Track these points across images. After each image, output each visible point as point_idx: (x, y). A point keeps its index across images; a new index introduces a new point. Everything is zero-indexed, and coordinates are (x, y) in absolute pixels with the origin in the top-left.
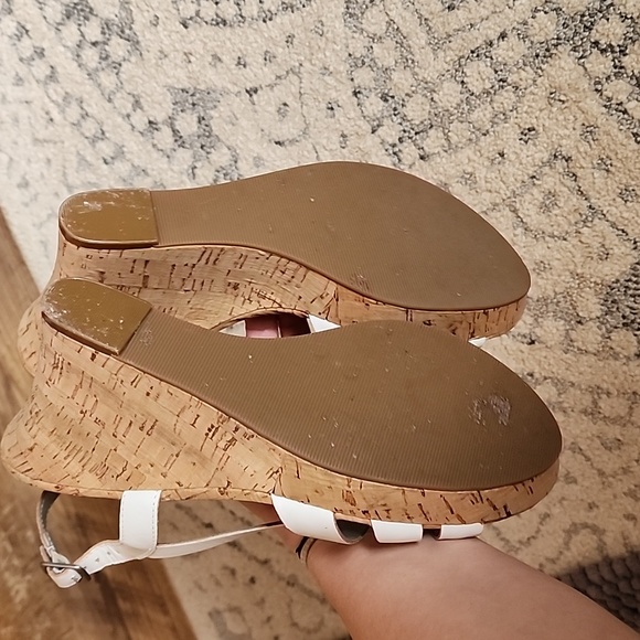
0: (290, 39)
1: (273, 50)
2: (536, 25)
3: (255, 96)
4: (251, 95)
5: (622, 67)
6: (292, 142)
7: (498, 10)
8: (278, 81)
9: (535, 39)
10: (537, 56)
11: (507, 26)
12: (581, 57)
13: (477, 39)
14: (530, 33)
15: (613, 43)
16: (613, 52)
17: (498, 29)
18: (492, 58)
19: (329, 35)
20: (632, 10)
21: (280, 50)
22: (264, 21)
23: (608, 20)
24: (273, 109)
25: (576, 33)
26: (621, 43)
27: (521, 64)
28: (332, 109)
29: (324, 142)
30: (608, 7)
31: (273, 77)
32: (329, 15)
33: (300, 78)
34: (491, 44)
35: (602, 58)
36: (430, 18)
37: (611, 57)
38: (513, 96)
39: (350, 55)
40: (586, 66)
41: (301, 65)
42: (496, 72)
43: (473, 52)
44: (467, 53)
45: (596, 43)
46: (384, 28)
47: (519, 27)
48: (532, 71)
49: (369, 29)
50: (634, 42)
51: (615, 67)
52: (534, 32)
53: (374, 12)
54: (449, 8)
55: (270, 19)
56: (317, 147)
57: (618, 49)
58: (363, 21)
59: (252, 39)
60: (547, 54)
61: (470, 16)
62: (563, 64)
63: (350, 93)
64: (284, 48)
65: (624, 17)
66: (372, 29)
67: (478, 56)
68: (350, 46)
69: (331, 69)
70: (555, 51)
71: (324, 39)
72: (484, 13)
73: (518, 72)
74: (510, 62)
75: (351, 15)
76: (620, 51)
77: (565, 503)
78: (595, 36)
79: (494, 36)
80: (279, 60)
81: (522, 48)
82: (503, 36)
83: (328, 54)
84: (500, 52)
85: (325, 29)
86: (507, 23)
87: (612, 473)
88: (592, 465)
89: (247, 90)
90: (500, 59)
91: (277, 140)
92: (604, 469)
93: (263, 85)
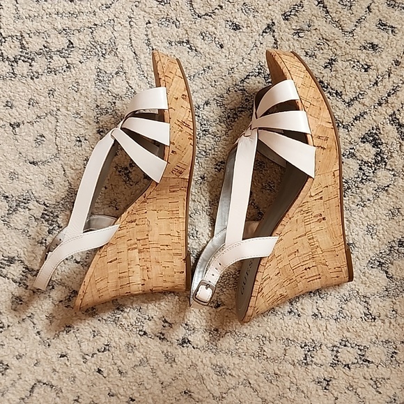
0: (51, 92)
1: (37, 98)
2: (229, 98)
3: (17, 129)
4: (14, 128)
6: (43, 163)
7: (204, 87)
8: (38, 120)
9: (228, 107)
10: (229, 117)
14: (225, 102)
17: (204, 99)
18: (199, 116)
19: (83, 92)
21: (43, 99)
22: (32, 78)
24: (31, 139)
27: (218, 121)
28: (80, 141)
29: (72, 164)
31: (35, 117)
32: (84, 79)
33: (57, 119)
38: (212, 141)
39: (97, 106)
41: (58, 110)
42: (201, 125)
46: (125, 91)
47: (218, 98)
48: (225, 126)
49: (114, 91)
52: (228, 102)
53: (118, 80)
55: (37, 78)
56: (65, 167)
58: (110, 85)
59: (20, 89)
60: (235, 116)
63: (95, 131)
64: (45, 98)
66: (116, 91)
68: (98, 100)
69: (82, 114)
70: (240, 115)
71: (79, 94)
73: (216, 126)
74: (212, 119)
75: (100, 81)
79: (201, 103)
80: (41, 105)
81: (220, 111)
82: (207, 103)
83: (80, 104)
84: (205, 113)
85: (80, 88)
86: (210, 95)
87: (272, 400)
88: (257, 395)
89: (11, 124)
90: (204, 117)
91: (32, 160)
92: (266, 398)
93: (25, 122)
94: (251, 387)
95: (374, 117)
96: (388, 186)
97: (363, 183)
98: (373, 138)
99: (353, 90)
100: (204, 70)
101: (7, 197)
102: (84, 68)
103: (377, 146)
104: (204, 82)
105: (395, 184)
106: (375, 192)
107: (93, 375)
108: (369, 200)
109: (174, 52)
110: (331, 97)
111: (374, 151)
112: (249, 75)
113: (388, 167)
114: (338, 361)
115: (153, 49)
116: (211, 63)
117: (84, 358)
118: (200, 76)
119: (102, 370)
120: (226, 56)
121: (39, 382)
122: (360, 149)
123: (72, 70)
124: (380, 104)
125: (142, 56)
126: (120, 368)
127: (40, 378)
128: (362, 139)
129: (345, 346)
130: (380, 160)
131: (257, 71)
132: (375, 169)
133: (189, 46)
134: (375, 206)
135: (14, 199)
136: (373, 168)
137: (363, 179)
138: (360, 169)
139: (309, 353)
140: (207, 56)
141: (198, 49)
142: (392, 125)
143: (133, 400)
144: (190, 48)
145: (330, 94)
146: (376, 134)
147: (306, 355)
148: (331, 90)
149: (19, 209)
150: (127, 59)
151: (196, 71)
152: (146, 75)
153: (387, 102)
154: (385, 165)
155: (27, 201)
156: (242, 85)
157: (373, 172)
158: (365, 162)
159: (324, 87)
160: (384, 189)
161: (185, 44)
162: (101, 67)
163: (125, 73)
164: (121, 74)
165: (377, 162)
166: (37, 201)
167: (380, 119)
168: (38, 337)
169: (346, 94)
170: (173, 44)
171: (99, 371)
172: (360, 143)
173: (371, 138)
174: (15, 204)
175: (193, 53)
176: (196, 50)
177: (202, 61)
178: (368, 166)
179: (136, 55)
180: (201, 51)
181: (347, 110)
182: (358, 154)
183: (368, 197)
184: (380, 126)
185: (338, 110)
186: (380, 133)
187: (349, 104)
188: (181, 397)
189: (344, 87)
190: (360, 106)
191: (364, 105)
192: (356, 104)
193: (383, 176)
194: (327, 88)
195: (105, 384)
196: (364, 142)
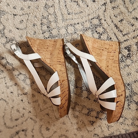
0: (29, 7)
1: (24, 8)
2: (86, 24)
3: (15, 16)
4: (14, 16)
5: (100, 37)
6: (21, 29)
7: (79, 18)
8: (23, 15)
9: (85, 26)
10: (84, 30)
11: (80, 22)
12: (93, 33)
13: (73, 22)
14: (84, 25)
15: (100, 32)
16: (99, 34)
17: (78, 22)
18: (74, 27)
19: (39, 10)
20: (105, 27)
21: (26, 9)
23: (100, 27)
24: (19, 21)
25: (93, 28)
26: (101, 33)
27: (80, 30)
28: (34, 25)
29: (30, 32)
30: (101, 25)
32: (41, 5)
33: (29, 16)
34: (75, 24)
35: (97, 34)
36: (64, 14)
37: (99, 35)
38: (77, 36)
39: (43, 15)
40: (93, 35)
41: (30, 13)
42: (75, 30)
43: (71, 24)
44: (70, 24)
45: (96, 31)
46: (53, 13)
47: (82, 23)
49: (49, 12)
50: (104, 33)
51: (99, 37)
52: (85, 25)
53: (51, 9)
54: (68, 14)
55: (26, 1)
56: (27, 33)
57: (100, 34)
58: (48, 10)
59: (19, 4)
60: (86, 30)
61: (73, 17)
62: (89, 33)
63: (40, 23)
64: (27, 8)
65: (103, 28)
66: (50, 12)
67: (72, 26)
68: (44, 13)
69: (37, 17)
70: (88, 30)
71: (38, 10)
72: (76, 18)
73: (79, 32)
74: (78, 29)
75: (46, 8)
76: (101, 34)
77: (61, 129)
78: (97, 30)
79: (76, 23)
80: (25, 10)
81: (82, 27)
82: (78, 24)
83: (37, 13)
84: (77, 26)
85: (39, 8)
86: (80, 21)
87: (74, 123)
88: (70, 121)
89: (13, 14)
90: (76, 28)
91: (17, 28)
92: (72, 122)
93: (18, 15)
94: (69, 118)
95: (131, 42)
96: (129, 65)
97: (121, 62)
98: (128, 49)
99: (126, 31)
100: (80, 12)
101: (7, 37)
102: (42, 2)
103: (129, 51)
104: (79, 16)
105: (132, 65)
106: (124, 66)
107: (20, 101)
108: (122, 68)
109: (72, 4)
110: (118, 32)
111: (128, 53)
112: (94, 18)
113: (131, 59)
114: (98, 117)
115: (65, 1)
116: (83, 11)
117: (18, 95)
118: (78, 14)
119: (23, 100)
120: (88, 10)
121: (2, 99)
122: (124, 51)
123: (38, 1)
124: (134, 38)
125: (61, 3)
126: (29, 101)
127: (3, 98)
128: (125, 48)
129: (102, 112)
130: (129, 56)
131: (97, 17)
132: (127, 59)
133: (77, 3)
134: (123, 71)
135: (8, 39)
136: (126, 58)
137: (122, 61)
138: (122, 57)
139: (90, 112)
140: (82, 8)
141: (80, 5)
142: (136, 46)
143: (30, 112)
144: (77, 4)
145: (119, 31)
146: (130, 47)
147: (88, 112)
148: (119, 30)
149: (9, 42)
150: (56, 3)
151: (77, 12)
152: (61, 9)
153: (136, 38)
154: (130, 58)
155: (13, 40)
156: (91, 20)
157: (126, 60)
158: (124, 56)
159: (117, 28)
160: (127, 66)
161: (76, 2)
162: (47, 3)
163: (54, 7)
164: (53, 7)
165: (128, 57)
166: (16, 41)
167: (133, 43)
168: (5, 85)
169: (124, 32)
170: (72, 1)
171: (22, 100)
172: (124, 49)
173: (128, 48)
174: (8, 40)
175: (78, 6)
176: (79, 5)
177: (80, 9)
178: (124, 57)
179: (59, 2)
180: (81, 6)
181: (123, 37)
182: (122, 52)
183: (122, 67)
184: (132, 45)
185: (120, 36)
186: (131, 47)
187: (124, 36)
188: (46, 115)
189: (124, 30)
190: (127, 37)
191: (128, 37)
192: (126, 36)
193: (128, 62)
194: (118, 28)
195: (23, 105)
196: (125, 49)
